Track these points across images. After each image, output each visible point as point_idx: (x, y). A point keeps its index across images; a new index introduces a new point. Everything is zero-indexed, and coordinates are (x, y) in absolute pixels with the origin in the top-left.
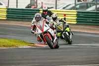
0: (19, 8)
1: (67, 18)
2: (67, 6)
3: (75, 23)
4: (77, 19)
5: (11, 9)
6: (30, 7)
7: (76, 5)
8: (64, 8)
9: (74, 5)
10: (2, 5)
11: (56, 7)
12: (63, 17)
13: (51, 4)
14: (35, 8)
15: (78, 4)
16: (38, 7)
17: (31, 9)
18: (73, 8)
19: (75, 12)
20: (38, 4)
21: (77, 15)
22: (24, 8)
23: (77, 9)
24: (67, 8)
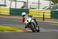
0: (17, 8)
1: (45, 14)
2: (45, 7)
3: (50, 17)
4: (51, 15)
5: (12, 9)
6: (24, 8)
7: (50, 7)
8: (43, 9)
9: (49, 7)
10: (7, 6)
11: (39, 8)
12: (43, 14)
13: (36, 6)
14: (26, 8)
15: (52, 6)
16: (28, 8)
17: (24, 9)
18: (49, 9)
19: (49, 11)
20: (28, 6)
21: (51, 13)
22: (20, 8)
23: (51, 9)
24: (45, 9)
